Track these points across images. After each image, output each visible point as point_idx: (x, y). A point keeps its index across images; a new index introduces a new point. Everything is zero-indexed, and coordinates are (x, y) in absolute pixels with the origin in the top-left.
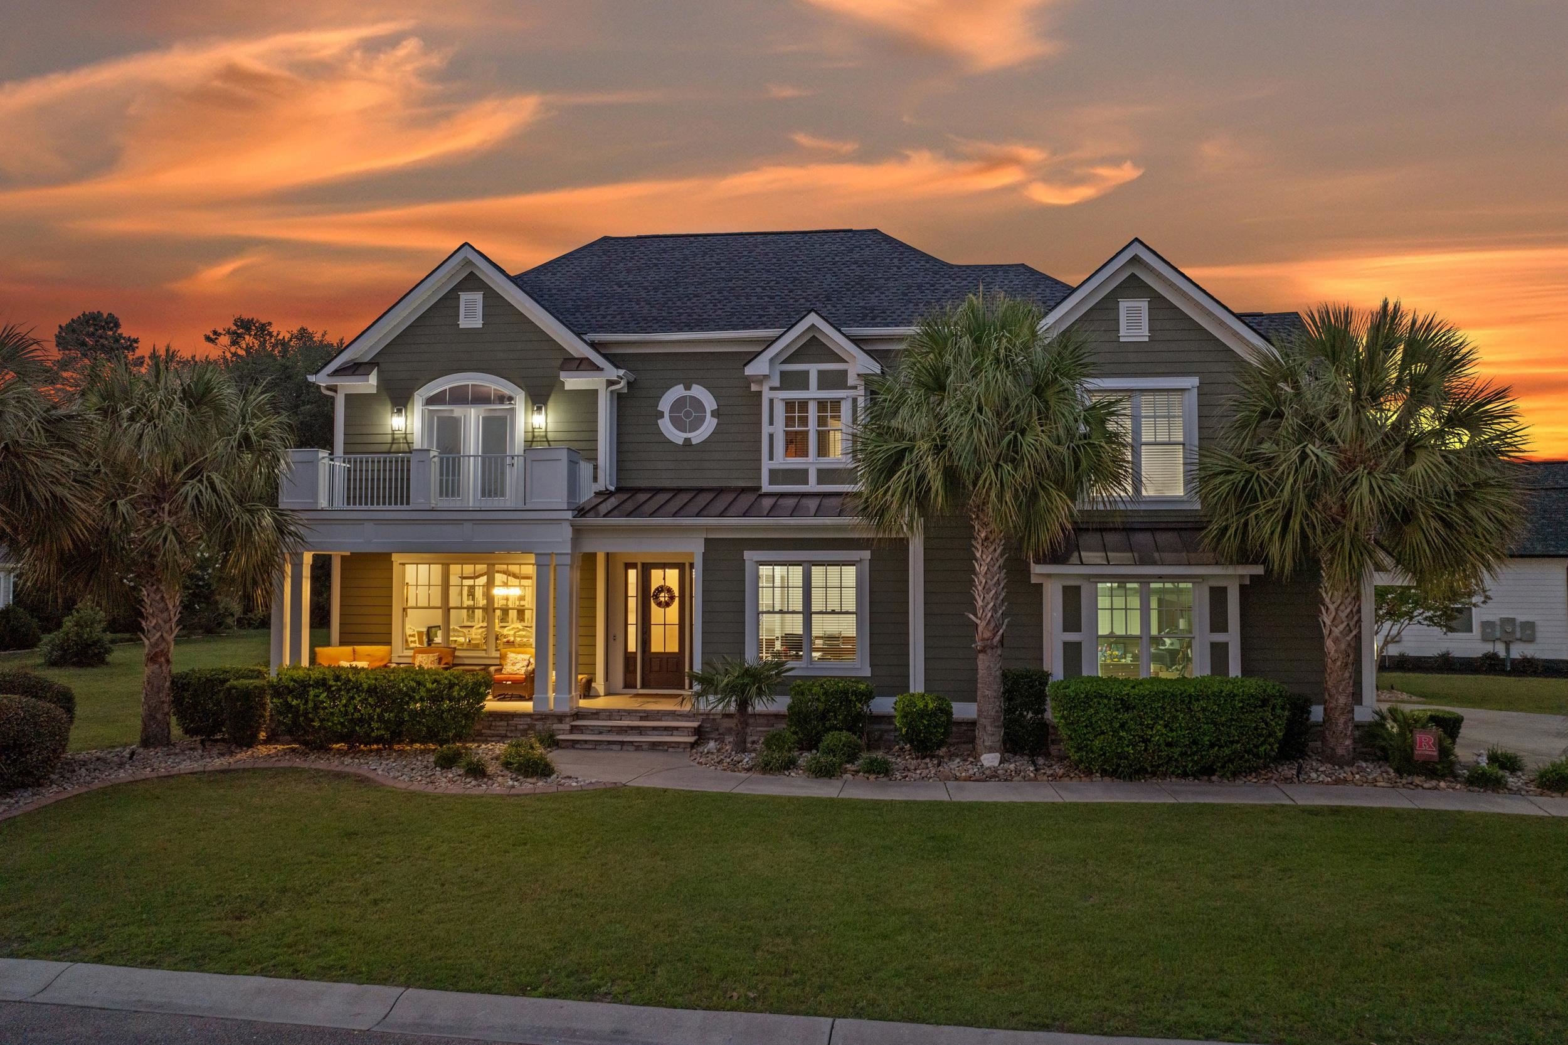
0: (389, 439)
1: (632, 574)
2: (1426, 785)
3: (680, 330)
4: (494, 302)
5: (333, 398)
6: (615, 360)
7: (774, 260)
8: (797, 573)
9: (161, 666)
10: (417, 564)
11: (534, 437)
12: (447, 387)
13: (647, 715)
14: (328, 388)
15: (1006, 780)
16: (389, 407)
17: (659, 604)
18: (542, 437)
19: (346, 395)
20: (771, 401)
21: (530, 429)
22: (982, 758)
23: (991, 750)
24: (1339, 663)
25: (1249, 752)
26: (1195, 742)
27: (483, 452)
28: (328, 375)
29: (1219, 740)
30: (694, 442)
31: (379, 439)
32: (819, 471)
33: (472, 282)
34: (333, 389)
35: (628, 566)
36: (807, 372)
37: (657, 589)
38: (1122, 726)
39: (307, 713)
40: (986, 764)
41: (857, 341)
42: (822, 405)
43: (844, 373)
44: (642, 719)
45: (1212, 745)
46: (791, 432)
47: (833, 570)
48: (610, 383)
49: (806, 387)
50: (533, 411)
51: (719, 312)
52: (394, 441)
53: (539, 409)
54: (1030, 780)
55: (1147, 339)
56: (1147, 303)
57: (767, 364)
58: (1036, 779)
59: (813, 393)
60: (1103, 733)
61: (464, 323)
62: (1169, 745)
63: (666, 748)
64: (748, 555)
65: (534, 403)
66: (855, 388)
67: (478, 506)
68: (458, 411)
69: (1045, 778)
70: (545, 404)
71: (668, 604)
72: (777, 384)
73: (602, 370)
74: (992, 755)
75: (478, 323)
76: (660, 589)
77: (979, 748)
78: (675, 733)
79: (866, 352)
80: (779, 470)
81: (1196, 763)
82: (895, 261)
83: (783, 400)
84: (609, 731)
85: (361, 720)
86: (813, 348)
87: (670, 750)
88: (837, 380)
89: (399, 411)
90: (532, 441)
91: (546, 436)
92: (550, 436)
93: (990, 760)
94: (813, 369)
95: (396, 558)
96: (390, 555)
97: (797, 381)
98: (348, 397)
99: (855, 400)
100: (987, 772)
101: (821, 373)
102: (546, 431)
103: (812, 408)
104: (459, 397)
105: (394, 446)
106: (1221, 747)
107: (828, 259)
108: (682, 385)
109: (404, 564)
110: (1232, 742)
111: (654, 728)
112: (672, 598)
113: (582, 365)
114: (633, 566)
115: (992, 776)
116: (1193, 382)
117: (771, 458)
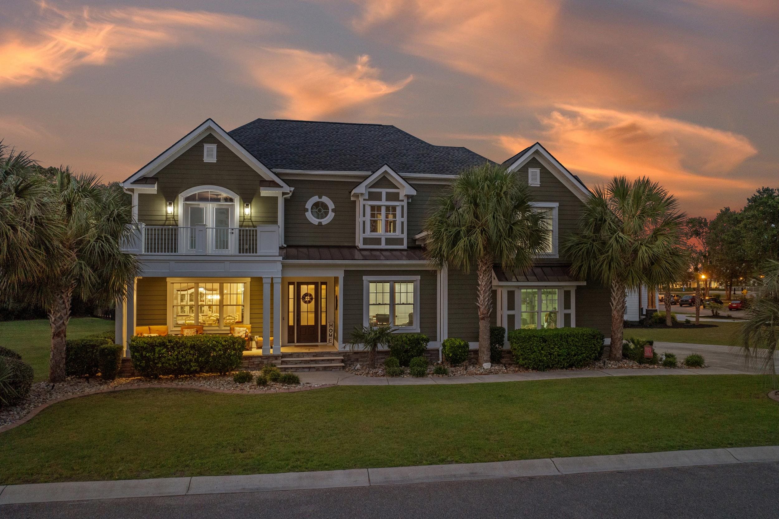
0: (164, 218)
1: (291, 287)
2: (650, 367)
3: (318, 169)
4: (222, 150)
5: (131, 196)
6: (287, 182)
7: (350, 137)
8: (387, 286)
9: (62, 339)
10: (181, 283)
11: (244, 219)
12: (197, 192)
13: (316, 355)
14: (129, 190)
15: (496, 374)
16: (164, 201)
17: (305, 302)
18: (249, 219)
19: (139, 194)
20: (364, 206)
21: (242, 215)
22: (483, 365)
23: (486, 361)
24: (619, 320)
25: (587, 357)
26: (568, 354)
27: (216, 226)
28: (131, 183)
29: (578, 353)
30: (323, 224)
31: (159, 218)
32: (386, 239)
33: (210, 138)
34: (132, 190)
35: (290, 283)
36: (381, 193)
37: (305, 295)
38: (542, 349)
39: (154, 360)
40: (485, 367)
41: (405, 179)
42: (388, 208)
43: (398, 193)
44: (314, 356)
45: (575, 356)
46: (373, 220)
47: (403, 286)
48: (284, 194)
49: (380, 199)
50: (244, 206)
51: (334, 162)
52: (167, 219)
53: (247, 205)
54: (505, 373)
55: (539, 186)
56: (539, 171)
57: (364, 188)
58: (507, 373)
59: (384, 202)
60: (535, 352)
61: (206, 159)
62: (559, 355)
63: (331, 369)
64: (364, 278)
65: (244, 202)
66: (403, 201)
67: (214, 253)
68: (202, 205)
69: (511, 372)
70: (250, 203)
71: (309, 302)
72: (367, 197)
73: (282, 187)
74: (488, 363)
75: (214, 160)
76: (306, 295)
77: (481, 361)
78: (333, 362)
79: (409, 184)
80: (367, 238)
81: (567, 362)
82: (407, 141)
83: (370, 205)
84: (300, 363)
85: (185, 362)
86: (384, 181)
87: (333, 370)
88: (394, 197)
89: (170, 204)
90: (243, 221)
91: (251, 219)
92: (253, 219)
93: (487, 366)
94: (384, 191)
95: (169, 280)
96: (165, 278)
97: (377, 196)
98: (140, 195)
99: (403, 207)
100: (487, 371)
101: (387, 193)
102: (251, 217)
103: (383, 210)
104: (203, 198)
105: (167, 222)
106: (578, 355)
107: (375, 139)
108: (317, 196)
109: (173, 283)
110: (582, 353)
111: (323, 360)
112: (312, 299)
113: (272, 184)
114: (293, 283)
115: (489, 372)
116: (556, 205)
117: (364, 232)
